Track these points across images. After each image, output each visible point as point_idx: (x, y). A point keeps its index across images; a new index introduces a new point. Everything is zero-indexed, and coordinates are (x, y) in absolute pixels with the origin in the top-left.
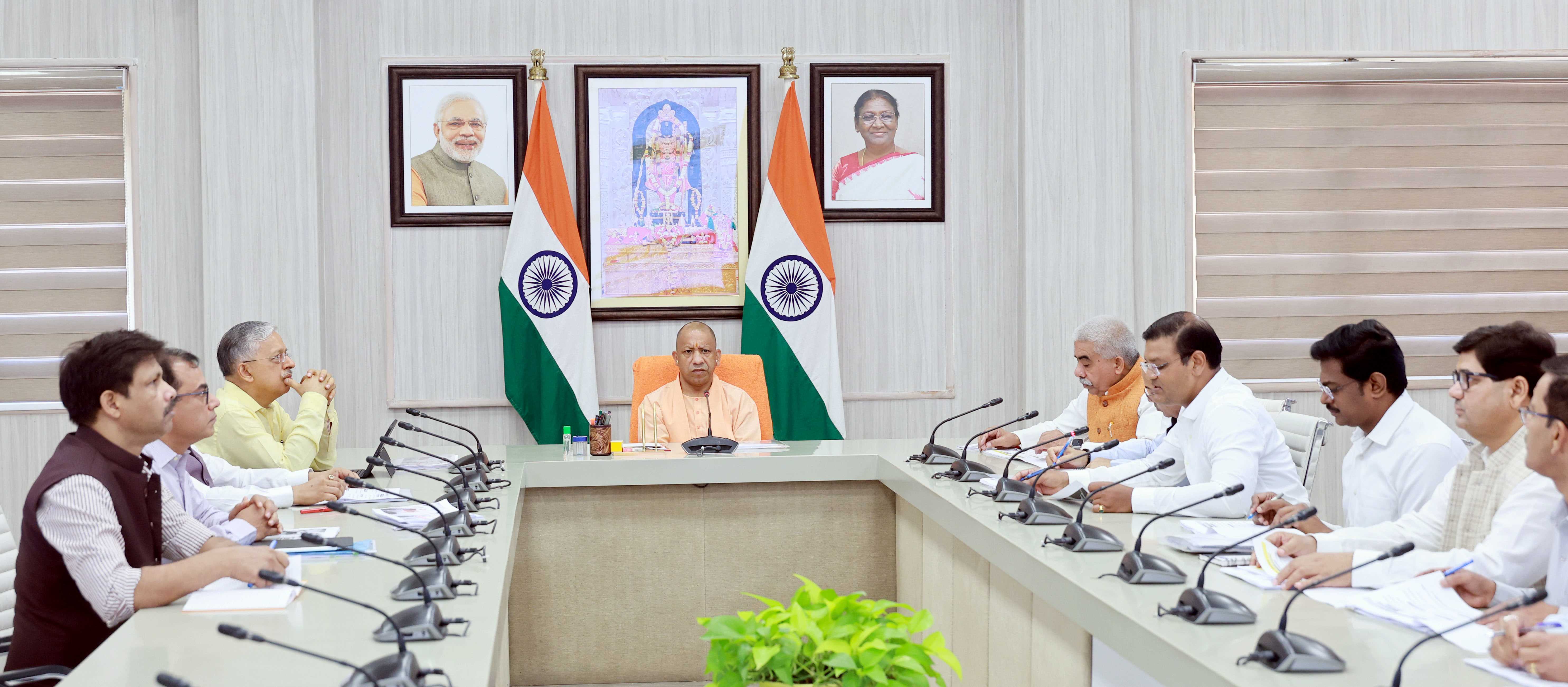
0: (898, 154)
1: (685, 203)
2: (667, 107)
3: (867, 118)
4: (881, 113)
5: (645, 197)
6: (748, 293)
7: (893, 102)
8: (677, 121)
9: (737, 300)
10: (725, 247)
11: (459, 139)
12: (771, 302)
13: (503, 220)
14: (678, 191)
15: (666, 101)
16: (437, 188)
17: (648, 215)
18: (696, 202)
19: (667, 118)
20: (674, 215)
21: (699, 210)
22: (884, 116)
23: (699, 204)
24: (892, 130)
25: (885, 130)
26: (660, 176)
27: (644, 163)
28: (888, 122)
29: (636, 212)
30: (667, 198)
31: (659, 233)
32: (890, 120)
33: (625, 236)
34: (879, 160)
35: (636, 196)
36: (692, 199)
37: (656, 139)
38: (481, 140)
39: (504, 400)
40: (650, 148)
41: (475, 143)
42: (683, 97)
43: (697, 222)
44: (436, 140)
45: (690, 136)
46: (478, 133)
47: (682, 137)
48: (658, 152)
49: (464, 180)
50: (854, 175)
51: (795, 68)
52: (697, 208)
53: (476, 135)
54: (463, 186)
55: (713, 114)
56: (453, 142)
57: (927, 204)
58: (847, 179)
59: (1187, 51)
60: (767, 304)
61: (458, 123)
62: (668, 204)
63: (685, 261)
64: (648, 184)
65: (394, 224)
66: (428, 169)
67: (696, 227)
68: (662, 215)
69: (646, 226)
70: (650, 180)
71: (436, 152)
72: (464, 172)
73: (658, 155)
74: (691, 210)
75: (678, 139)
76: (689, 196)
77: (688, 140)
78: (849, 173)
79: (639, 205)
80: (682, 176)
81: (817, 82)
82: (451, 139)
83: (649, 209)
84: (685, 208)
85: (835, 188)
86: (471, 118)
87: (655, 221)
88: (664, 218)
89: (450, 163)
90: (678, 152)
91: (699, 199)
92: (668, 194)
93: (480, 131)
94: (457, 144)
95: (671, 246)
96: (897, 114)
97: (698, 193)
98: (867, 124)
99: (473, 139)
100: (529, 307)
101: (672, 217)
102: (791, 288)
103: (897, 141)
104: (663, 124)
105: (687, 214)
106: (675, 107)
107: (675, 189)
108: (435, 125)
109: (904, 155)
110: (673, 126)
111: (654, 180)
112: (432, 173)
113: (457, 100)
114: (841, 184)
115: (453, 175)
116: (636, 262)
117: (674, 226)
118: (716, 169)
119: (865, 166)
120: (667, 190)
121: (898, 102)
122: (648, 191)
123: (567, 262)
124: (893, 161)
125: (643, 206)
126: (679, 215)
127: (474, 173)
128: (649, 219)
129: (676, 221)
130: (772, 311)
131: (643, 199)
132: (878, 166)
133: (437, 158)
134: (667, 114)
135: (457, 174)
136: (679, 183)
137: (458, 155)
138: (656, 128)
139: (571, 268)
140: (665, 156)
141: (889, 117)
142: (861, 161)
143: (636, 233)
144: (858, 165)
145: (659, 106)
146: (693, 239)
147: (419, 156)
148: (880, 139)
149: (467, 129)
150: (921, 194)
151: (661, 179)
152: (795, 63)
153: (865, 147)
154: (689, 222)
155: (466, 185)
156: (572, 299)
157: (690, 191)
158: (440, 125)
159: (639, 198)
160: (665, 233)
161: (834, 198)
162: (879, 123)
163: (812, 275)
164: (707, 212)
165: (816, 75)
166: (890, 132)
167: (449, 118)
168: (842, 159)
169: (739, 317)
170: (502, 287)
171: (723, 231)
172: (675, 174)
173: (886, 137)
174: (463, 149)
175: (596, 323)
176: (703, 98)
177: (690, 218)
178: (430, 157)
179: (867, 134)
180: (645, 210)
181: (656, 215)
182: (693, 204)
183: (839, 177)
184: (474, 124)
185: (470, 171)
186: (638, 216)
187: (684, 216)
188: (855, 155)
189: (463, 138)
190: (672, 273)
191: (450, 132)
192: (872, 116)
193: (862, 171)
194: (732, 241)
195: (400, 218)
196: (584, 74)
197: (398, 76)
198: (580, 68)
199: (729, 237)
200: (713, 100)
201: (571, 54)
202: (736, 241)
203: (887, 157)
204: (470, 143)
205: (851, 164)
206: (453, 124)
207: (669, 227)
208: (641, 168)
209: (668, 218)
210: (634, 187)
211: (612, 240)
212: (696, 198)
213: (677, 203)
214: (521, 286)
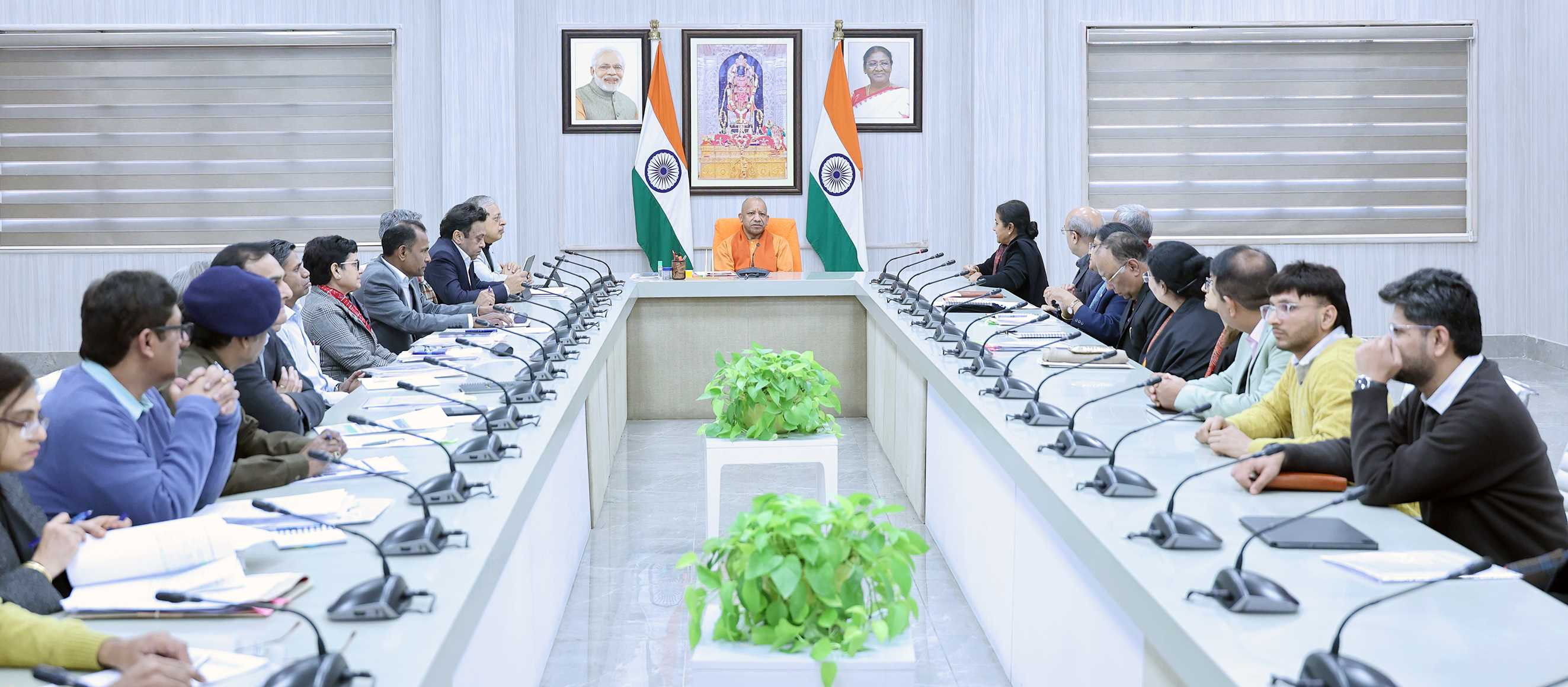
0: (891, 88)
1: (753, 119)
2: (741, 56)
3: (871, 65)
4: (881, 61)
5: (727, 115)
7: (888, 54)
8: (748, 66)
10: (778, 148)
11: (606, 77)
12: (825, 183)
14: (748, 111)
15: (741, 53)
16: (592, 109)
17: (729, 126)
18: (760, 119)
19: (741, 64)
21: (762, 124)
22: (883, 63)
23: (762, 119)
24: (888, 72)
25: (883, 72)
26: (737, 101)
27: (726, 92)
28: (886, 67)
29: (721, 125)
30: (741, 116)
31: (735, 138)
32: (887, 66)
33: (713, 140)
34: (880, 92)
35: (721, 115)
36: (757, 117)
37: (734, 77)
38: (621, 78)
39: (636, 247)
40: (730, 83)
41: (617, 80)
42: (752, 51)
43: (760, 132)
44: (592, 77)
46: (618, 73)
47: (751, 76)
48: (736, 86)
50: (863, 102)
52: (760, 122)
53: (618, 75)
54: (609, 107)
55: (772, 62)
56: (603, 79)
57: (911, 121)
59: (1083, 21)
60: (822, 184)
61: (606, 67)
62: (741, 119)
63: (752, 156)
64: (729, 107)
65: (565, 131)
66: (586, 96)
67: (759, 134)
68: (737, 126)
69: (727, 134)
70: (730, 104)
71: (592, 85)
72: (610, 98)
73: (736, 88)
74: (756, 123)
75: (749, 77)
76: (755, 115)
77: (755, 77)
78: (859, 101)
79: (723, 120)
80: (751, 102)
82: (601, 77)
83: (729, 123)
84: (752, 123)
86: (614, 63)
87: (733, 131)
88: (739, 129)
89: (602, 93)
90: (748, 86)
91: (762, 117)
92: (741, 113)
93: (620, 72)
94: (606, 80)
95: (743, 147)
96: (891, 62)
97: (761, 113)
98: (872, 68)
99: (616, 77)
100: (652, 185)
101: (744, 129)
102: (837, 175)
103: (893, 79)
104: (738, 68)
105: (754, 126)
106: (746, 56)
107: (746, 110)
108: (591, 68)
109: (896, 89)
110: (745, 69)
111: (732, 104)
112: (589, 98)
113: (606, 52)
114: (855, 108)
115: (603, 100)
116: (721, 157)
117: (745, 134)
118: (773, 97)
119: (870, 96)
120: (741, 110)
121: (892, 54)
122: (728, 111)
123: (675, 157)
124: (889, 92)
125: (725, 121)
126: (749, 127)
127: (616, 99)
128: (729, 129)
129: (746, 131)
130: (825, 189)
131: (725, 116)
132: (879, 96)
133: (592, 90)
134: (741, 61)
135: (606, 99)
136: (749, 106)
137: (606, 87)
138: (734, 70)
139: (678, 161)
140: (740, 89)
141: (886, 64)
142: (868, 92)
143: (721, 138)
144: (866, 95)
145: (736, 56)
146: (757, 142)
147: (581, 88)
148: (880, 78)
149: (612, 71)
150: (907, 115)
151: (737, 103)
153: (870, 83)
154: (755, 131)
155: (611, 107)
156: (678, 180)
157: (756, 112)
158: (594, 68)
159: (723, 116)
162: (879, 68)
163: (849, 166)
164: (767, 125)
166: (887, 74)
167: (601, 64)
168: (855, 91)
170: (634, 171)
171: (778, 137)
172: (747, 100)
173: (884, 77)
174: (610, 83)
175: (693, 197)
176: (765, 51)
177: (755, 129)
178: (588, 88)
179: (871, 75)
180: (727, 123)
181: (734, 126)
182: (758, 120)
183: (853, 103)
184: (617, 67)
185: (613, 97)
186: (722, 127)
187: (752, 127)
188: (863, 89)
189: (609, 76)
190: (744, 165)
191: (601, 72)
192: (875, 63)
193: (868, 99)
194: (783, 144)
195: (568, 127)
196: (688, 36)
197: (568, 36)
198: (685, 32)
199: (781, 141)
200: (772, 51)
201: (679, 22)
202: (785, 144)
203: (885, 90)
204: (614, 80)
205: (862, 95)
206: (603, 67)
207: (742, 135)
208: (724, 96)
209: (741, 128)
210: (720, 108)
211: (705, 143)
212: (760, 116)
213: (747, 119)
214: (646, 172)
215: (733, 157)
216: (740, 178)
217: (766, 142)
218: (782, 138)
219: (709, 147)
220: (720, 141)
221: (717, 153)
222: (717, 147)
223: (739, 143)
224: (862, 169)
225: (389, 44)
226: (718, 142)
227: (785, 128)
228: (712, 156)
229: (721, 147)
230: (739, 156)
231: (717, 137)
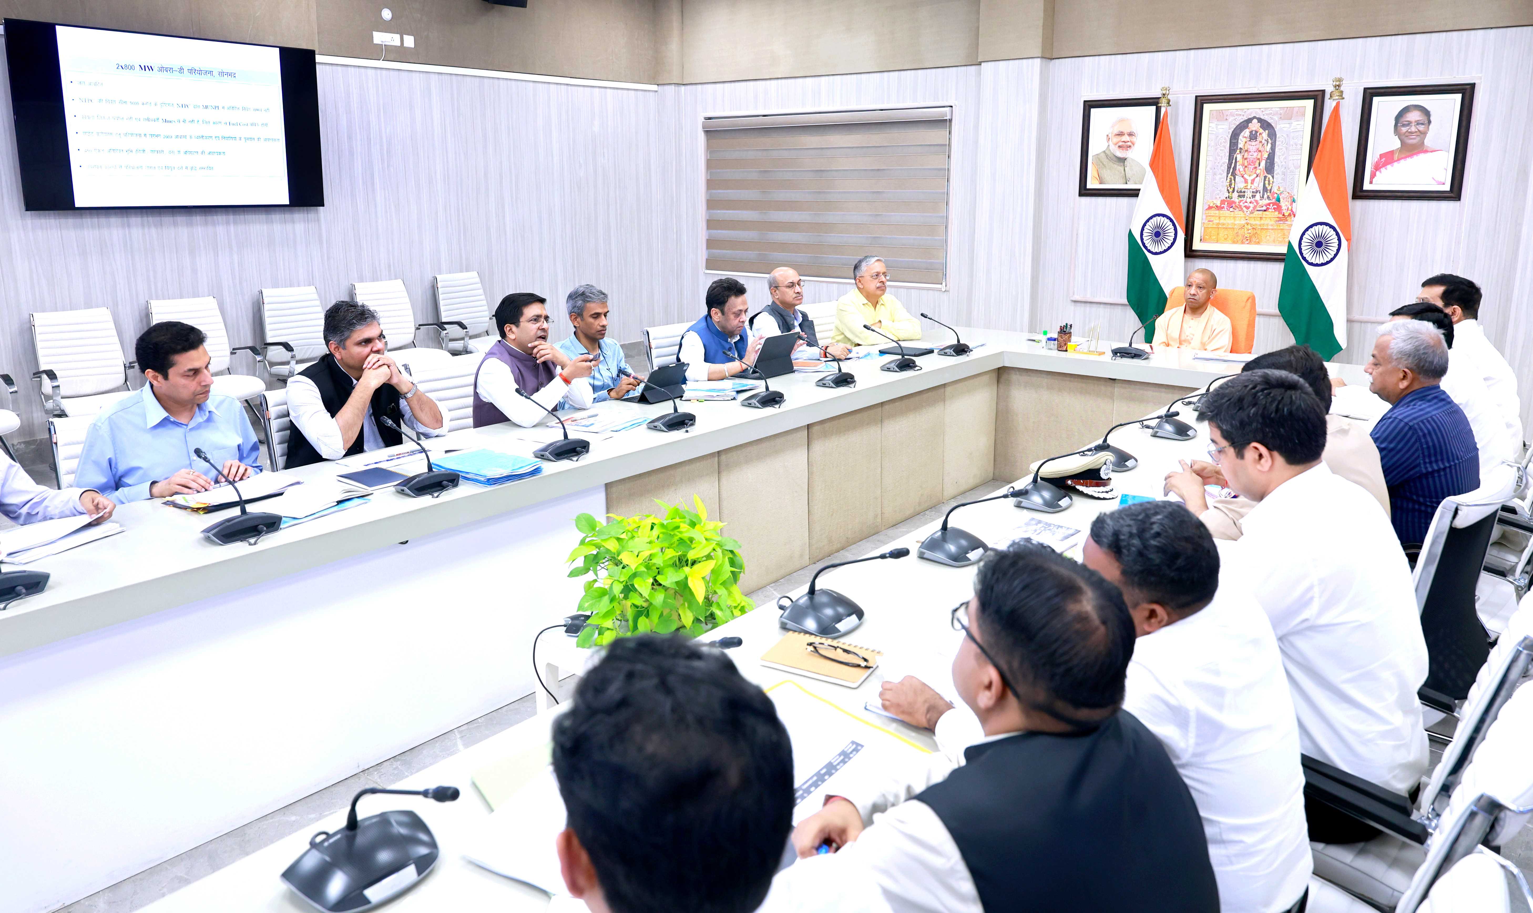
0: (1426, 151)
1: (1262, 185)
2: (1255, 121)
3: (1404, 125)
4: (1416, 121)
5: (1235, 181)
6: (1290, 246)
7: (1427, 113)
8: (1261, 131)
9: (1284, 250)
10: (1286, 214)
11: (1121, 144)
12: (1304, 252)
13: (1134, 193)
14: (1257, 176)
15: (1255, 118)
16: (1106, 174)
17: (1235, 192)
18: (1269, 184)
19: (1254, 129)
20: (1253, 192)
21: (1271, 190)
22: (1418, 123)
23: (1271, 185)
24: (1424, 134)
25: (1418, 133)
26: (1246, 167)
27: (1236, 158)
28: (1421, 128)
29: (1228, 190)
30: (1249, 182)
31: (1241, 204)
32: (1423, 126)
33: (1219, 205)
34: (1411, 156)
35: (1229, 180)
36: (1267, 182)
37: (1246, 142)
38: (1133, 144)
40: (1241, 149)
41: (1130, 146)
42: (1267, 114)
43: (1268, 197)
44: (1107, 144)
45: (1269, 140)
46: (1132, 140)
47: (1263, 141)
48: (1246, 151)
49: (1122, 169)
50: (1389, 167)
51: (1342, 92)
52: (1269, 188)
53: (1131, 142)
54: (1121, 173)
55: (1288, 125)
56: (1117, 146)
57: (1447, 187)
58: (1383, 170)
60: (1301, 254)
61: (1121, 134)
62: (1249, 185)
63: (1258, 222)
64: (1237, 172)
65: (1081, 194)
66: (1101, 162)
67: (1267, 200)
68: (1244, 192)
69: (1233, 199)
70: (1239, 170)
71: (1107, 152)
72: (1122, 164)
73: (1246, 153)
74: (1265, 189)
75: (1261, 142)
76: (1265, 180)
77: (1268, 142)
78: (1385, 165)
79: (1230, 185)
80: (1261, 167)
81: (1367, 101)
82: (1116, 144)
83: (1236, 188)
84: (1261, 188)
85: (1373, 176)
86: (1129, 131)
87: (1239, 196)
88: (1246, 194)
89: (1115, 159)
90: (1260, 151)
91: (1271, 182)
92: (1249, 179)
93: (1134, 139)
94: (1119, 147)
95: (1249, 213)
96: (1430, 122)
97: (1271, 178)
98: (1404, 129)
99: (1129, 144)
100: (1146, 247)
101: (1251, 194)
102: (1319, 244)
103: (1428, 142)
104: (1251, 132)
105: (1262, 192)
106: (1260, 120)
107: (1255, 175)
108: (1107, 136)
109: (1432, 152)
110: (1258, 134)
111: (1241, 169)
112: (1103, 164)
113: (1122, 121)
114: (1378, 173)
115: (1116, 166)
116: (1225, 222)
117: (1252, 199)
118: (1285, 162)
119: (1399, 160)
120: (1250, 176)
121: (1431, 113)
122: (1237, 176)
123: (1171, 220)
124: (1422, 156)
125: (1233, 186)
126: (1256, 193)
127: (1128, 165)
128: (1236, 194)
129: (1254, 196)
130: (1304, 259)
131: (1233, 181)
132: (1409, 160)
133: (1107, 156)
134: (1255, 125)
135: (1118, 165)
136: (1258, 172)
137: (1120, 154)
138: (1246, 135)
139: (1174, 225)
140: (1250, 154)
141: (1422, 124)
142: (1396, 157)
143: (1226, 203)
144: (1393, 159)
145: (1249, 120)
146: (1264, 208)
147: (1097, 155)
148: (1413, 140)
149: (1126, 138)
150: (1443, 181)
151: (1246, 169)
152: (1342, 88)
153: (1400, 146)
154: (1263, 197)
155: (1123, 172)
156: (1173, 244)
157: (1265, 177)
158: (1110, 136)
159: (1231, 181)
160: (1246, 204)
161: (1371, 182)
162: (1413, 129)
163: (1335, 236)
164: (1276, 191)
165: (1368, 95)
166: (1422, 136)
167: (1116, 132)
168: (1380, 155)
169: (1282, 260)
170: (1131, 235)
171: (1287, 203)
172: (1257, 165)
173: (1418, 139)
174: (1123, 150)
175: (1190, 260)
176: (1281, 114)
177: (1263, 195)
178: (1103, 155)
179: (1403, 137)
180: (1234, 188)
181: (1241, 192)
182: (1267, 185)
183: (1377, 167)
184: (1131, 134)
185: (1125, 163)
186: (1229, 193)
187: (1260, 193)
188: (1392, 153)
189: (1123, 143)
190: (1248, 230)
191: (1116, 140)
192: (1409, 124)
193: (1395, 164)
194: (1292, 210)
195: (1084, 191)
196: (1200, 102)
197: (1089, 105)
198: (1199, 98)
199: (1290, 208)
200: (1288, 116)
201: (1196, 88)
202: (1294, 210)
203: (1417, 153)
204: (1126, 147)
205: (1388, 159)
206: (1118, 135)
207: (1249, 200)
208: (1234, 161)
209: (1249, 194)
210: (1228, 174)
211: (1210, 208)
212: (1269, 181)
213: (1256, 184)
214: (1142, 234)
215: (1237, 222)
216: (1243, 243)
217: (1274, 209)
218: (1291, 204)
219: (1213, 212)
220: (1225, 206)
221: (1221, 218)
222: (1221, 212)
223: (1244, 209)
224: (1350, 240)
225: (945, 118)
226: (1223, 207)
227: (1296, 194)
228: (1216, 221)
229: (1225, 212)
230: (1243, 222)
231: (1223, 202)
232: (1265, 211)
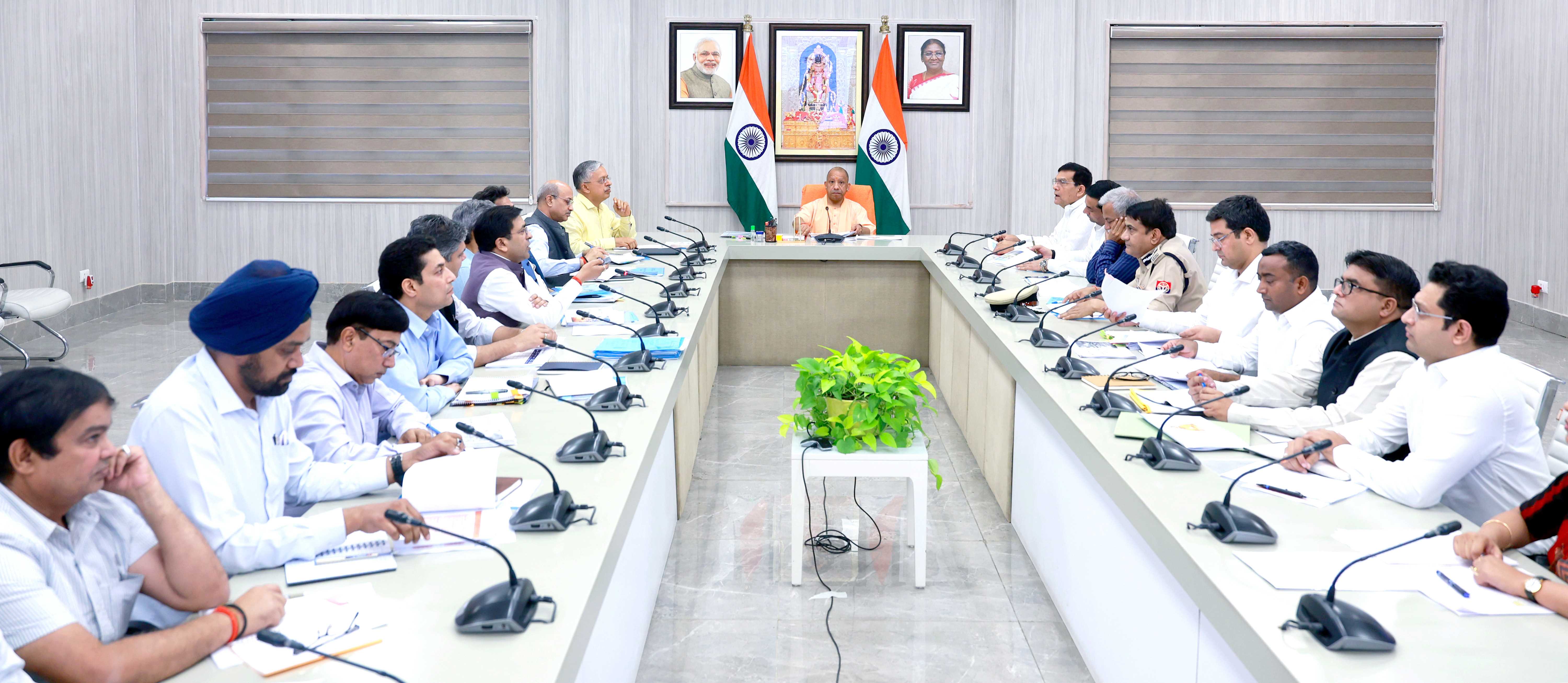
0: (944, 75)
1: (828, 99)
2: (819, 47)
3: (928, 54)
4: (936, 52)
5: (806, 95)
6: (860, 149)
7: (942, 46)
8: (824, 55)
9: (853, 152)
11: (706, 62)
12: (872, 154)
15: (818, 44)
16: (694, 89)
17: (807, 105)
18: (833, 99)
19: (818, 53)
20: (821, 105)
22: (937, 53)
23: (835, 99)
24: (941, 61)
25: (938, 61)
26: (814, 84)
27: (806, 77)
28: (940, 57)
29: (801, 103)
30: (818, 96)
31: (813, 115)
33: (794, 116)
34: (934, 78)
35: (801, 95)
36: (831, 97)
37: (813, 64)
38: (718, 63)
39: (726, 203)
40: (809, 69)
41: (715, 65)
42: (828, 42)
43: (833, 109)
44: (694, 62)
45: (831, 63)
46: (716, 59)
47: (826, 63)
48: (813, 71)
49: (709, 84)
50: (920, 86)
51: (888, 27)
52: (834, 102)
53: (716, 60)
54: (708, 88)
55: (844, 51)
56: (703, 64)
57: (960, 102)
58: (916, 88)
59: (1107, 20)
60: (870, 155)
61: (706, 54)
62: (818, 99)
63: (826, 130)
64: (807, 89)
65: (671, 107)
66: (689, 78)
67: (833, 112)
68: (814, 105)
69: (806, 111)
70: (809, 86)
71: (694, 69)
72: (709, 80)
73: (814, 73)
74: (830, 102)
75: (824, 64)
76: (830, 96)
77: (830, 65)
78: (917, 85)
79: (802, 99)
80: (826, 85)
81: (901, 34)
82: (702, 62)
83: (807, 102)
84: (827, 102)
85: (909, 92)
86: (713, 51)
87: (810, 108)
88: (816, 107)
89: (701, 75)
90: (824, 72)
91: (835, 97)
92: (818, 94)
93: (718, 58)
94: (705, 65)
96: (945, 52)
97: (834, 94)
98: (928, 57)
99: (714, 62)
100: (741, 154)
101: (820, 107)
102: (883, 147)
103: (945, 67)
104: (816, 56)
105: (828, 105)
106: (822, 46)
107: (822, 91)
108: (693, 54)
109: (948, 75)
110: (822, 57)
112: (692, 80)
113: (706, 41)
114: (913, 90)
115: (703, 82)
116: (801, 130)
117: (821, 111)
118: (845, 81)
119: (926, 81)
120: (818, 92)
121: (945, 46)
122: (807, 92)
123: (762, 130)
124: (942, 78)
125: (805, 100)
126: (824, 106)
127: (714, 81)
128: (807, 107)
129: (822, 109)
130: (872, 159)
132: (933, 81)
133: (694, 73)
134: (819, 51)
135: (705, 81)
136: (824, 88)
137: (706, 71)
138: (812, 58)
139: (764, 133)
140: (817, 73)
141: (940, 54)
142: (924, 78)
143: (800, 115)
144: (923, 80)
145: (814, 46)
146: (831, 119)
147: (685, 71)
148: (935, 66)
149: (711, 57)
150: (957, 97)
152: (888, 24)
153: (926, 70)
154: (829, 110)
155: (710, 87)
156: (764, 150)
157: (830, 93)
158: (696, 55)
160: (816, 115)
161: (908, 98)
162: (934, 57)
163: (895, 140)
164: (839, 104)
165: (901, 30)
166: (940, 62)
167: (702, 51)
168: (913, 77)
169: (855, 161)
170: (727, 143)
171: (848, 114)
172: (823, 83)
173: (938, 65)
174: (709, 68)
175: (777, 163)
176: (839, 42)
177: (830, 107)
178: (690, 71)
179: (928, 63)
180: (806, 102)
181: (811, 105)
182: (832, 100)
183: (912, 86)
184: (715, 54)
185: (712, 80)
186: (802, 106)
188: (921, 75)
189: (709, 62)
190: (820, 137)
191: (702, 58)
192: (931, 53)
193: (924, 83)
194: (852, 120)
195: (674, 104)
196: (774, 28)
197: (675, 28)
198: (772, 25)
199: (851, 118)
200: (843, 43)
201: (767, 17)
202: (854, 120)
203: (939, 76)
204: (712, 65)
205: (918, 80)
206: (704, 54)
207: (818, 112)
208: (804, 80)
209: (818, 107)
210: (800, 90)
211: (787, 119)
212: (833, 96)
213: (823, 99)
214: (737, 143)
215: (810, 130)
216: (816, 148)
217: (838, 119)
218: (852, 115)
219: (790, 122)
220: (800, 117)
221: (797, 127)
222: (797, 122)
223: (815, 119)
224: (906, 142)
225: (526, 32)
226: (798, 118)
227: (854, 107)
228: (793, 130)
229: (800, 122)
230: (815, 130)
231: (797, 114)
232: (832, 120)
